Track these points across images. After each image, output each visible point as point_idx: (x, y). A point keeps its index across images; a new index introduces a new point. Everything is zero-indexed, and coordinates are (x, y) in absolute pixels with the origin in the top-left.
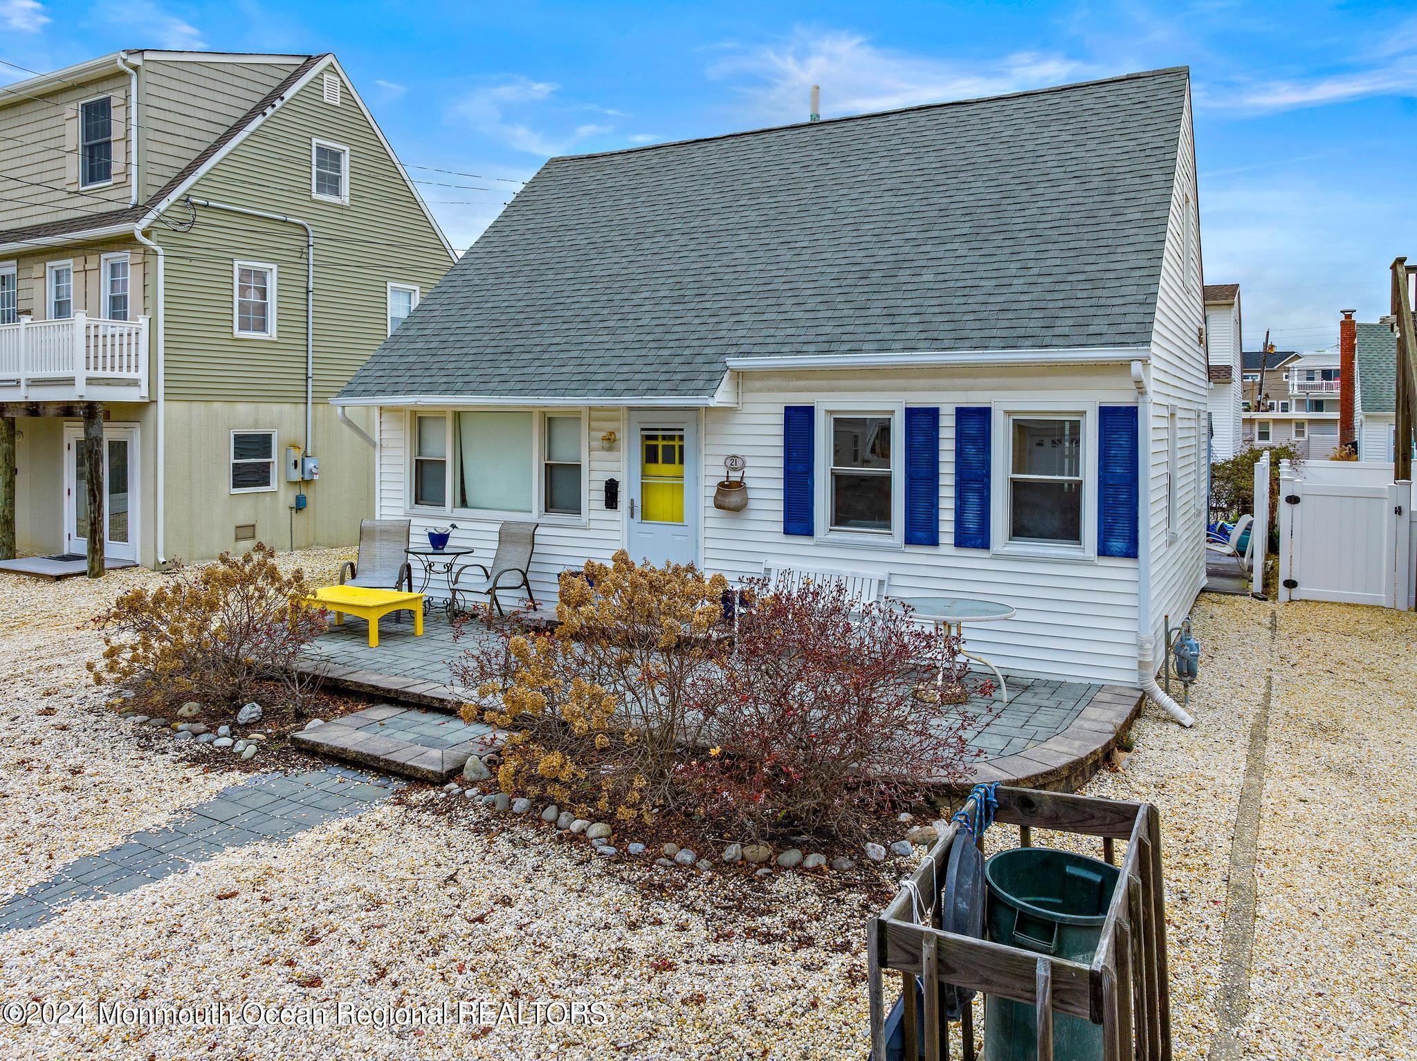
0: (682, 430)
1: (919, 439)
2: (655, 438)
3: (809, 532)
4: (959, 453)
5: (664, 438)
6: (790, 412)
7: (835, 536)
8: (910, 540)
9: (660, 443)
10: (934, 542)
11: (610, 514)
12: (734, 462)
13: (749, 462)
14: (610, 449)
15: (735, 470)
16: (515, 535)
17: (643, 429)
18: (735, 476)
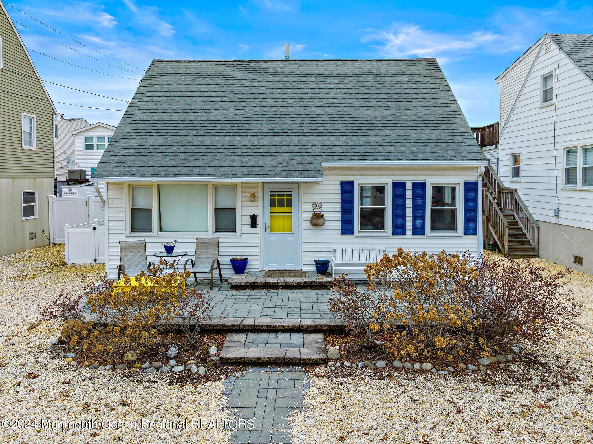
0: (291, 192)
1: (399, 194)
2: (274, 196)
3: (352, 233)
4: (414, 199)
5: (279, 195)
6: (343, 184)
7: (362, 234)
8: (395, 233)
9: (277, 198)
10: (404, 234)
11: (254, 230)
12: (317, 205)
13: (324, 205)
14: (254, 201)
15: (318, 208)
16: (207, 243)
17: (270, 192)
18: (317, 211)
